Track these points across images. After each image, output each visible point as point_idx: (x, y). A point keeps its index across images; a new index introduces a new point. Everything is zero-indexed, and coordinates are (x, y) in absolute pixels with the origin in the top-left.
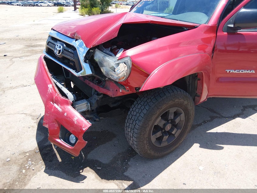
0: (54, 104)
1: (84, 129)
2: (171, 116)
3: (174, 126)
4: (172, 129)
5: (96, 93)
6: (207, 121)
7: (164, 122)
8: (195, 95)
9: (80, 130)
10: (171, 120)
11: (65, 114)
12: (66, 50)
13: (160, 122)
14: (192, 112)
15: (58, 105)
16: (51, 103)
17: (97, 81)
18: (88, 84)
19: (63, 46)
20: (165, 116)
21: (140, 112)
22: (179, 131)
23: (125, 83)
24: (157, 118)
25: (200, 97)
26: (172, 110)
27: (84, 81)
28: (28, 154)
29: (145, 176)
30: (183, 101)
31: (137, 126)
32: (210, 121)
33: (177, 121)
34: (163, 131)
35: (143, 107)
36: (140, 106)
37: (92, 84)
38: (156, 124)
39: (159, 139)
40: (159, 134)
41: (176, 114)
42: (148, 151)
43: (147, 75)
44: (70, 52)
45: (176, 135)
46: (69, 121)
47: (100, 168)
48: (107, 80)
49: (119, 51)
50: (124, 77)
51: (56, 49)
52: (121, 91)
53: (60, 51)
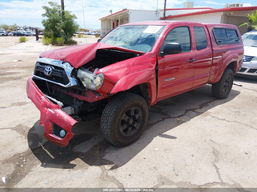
0: (47, 109)
1: (72, 124)
2: (133, 113)
3: (135, 121)
4: (134, 123)
5: (78, 101)
6: (160, 121)
7: (127, 117)
8: (148, 99)
9: (69, 125)
10: (133, 116)
11: (57, 115)
12: (55, 71)
13: (125, 117)
14: (147, 111)
15: (51, 109)
16: (46, 108)
17: (78, 92)
18: (71, 95)
19: (52, 68)
20: (128, 113)
21: (111, 110)
22: (139, 125)
23: (99, 91)
24: (123, 114)
25: (151, 100)
26: (133, 109)
27: (67, 94)
28: (22, 155)
29: (117, 157)
30: (139, 102)
31: (110, 120)
32: (162, 121)
33: (137, 116)
34: (128, 125)
35: (113, 107)
36: (110, 106)
37: (74, 95)
38: (122, 119)
39: (126, 131)
40: (125, 126)
41: (136, 112)
42: (118, 139)
43: (114, 84)
44: (58, 71)
45: (137, 128)
46: (61, 119)
47: (84, 157)
48: (87, 91)
49: (94, 70)
50: (99, 86)
51: (46, 71)
52: (97, 97)
53: (49, 72)
